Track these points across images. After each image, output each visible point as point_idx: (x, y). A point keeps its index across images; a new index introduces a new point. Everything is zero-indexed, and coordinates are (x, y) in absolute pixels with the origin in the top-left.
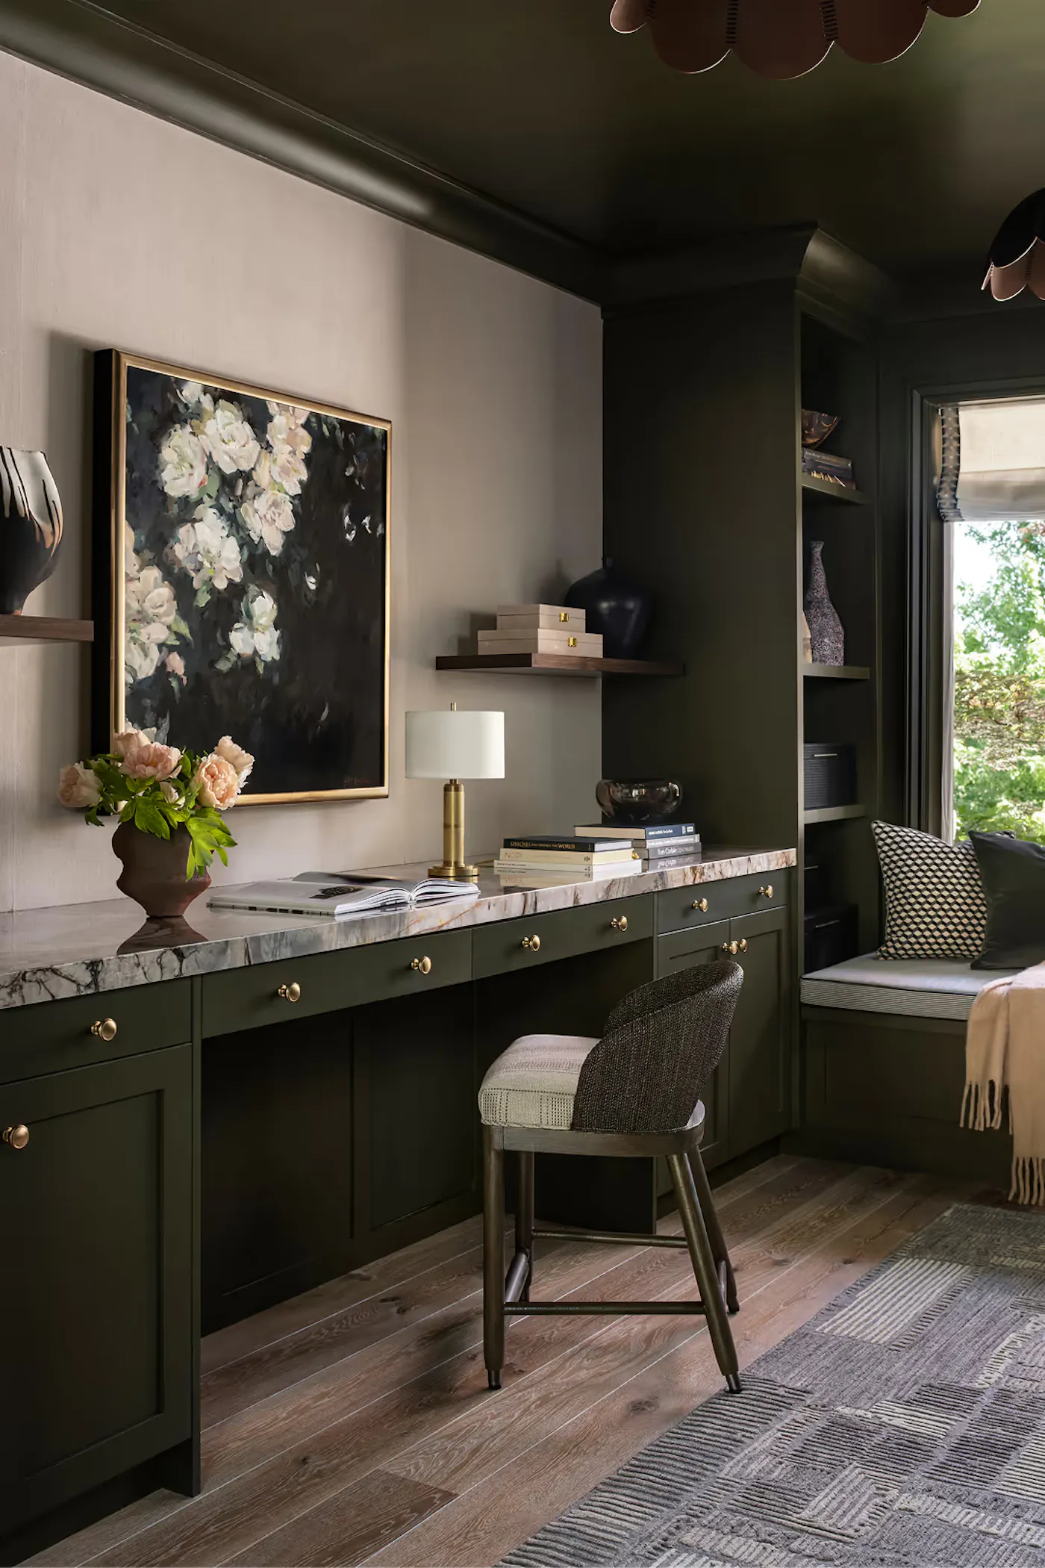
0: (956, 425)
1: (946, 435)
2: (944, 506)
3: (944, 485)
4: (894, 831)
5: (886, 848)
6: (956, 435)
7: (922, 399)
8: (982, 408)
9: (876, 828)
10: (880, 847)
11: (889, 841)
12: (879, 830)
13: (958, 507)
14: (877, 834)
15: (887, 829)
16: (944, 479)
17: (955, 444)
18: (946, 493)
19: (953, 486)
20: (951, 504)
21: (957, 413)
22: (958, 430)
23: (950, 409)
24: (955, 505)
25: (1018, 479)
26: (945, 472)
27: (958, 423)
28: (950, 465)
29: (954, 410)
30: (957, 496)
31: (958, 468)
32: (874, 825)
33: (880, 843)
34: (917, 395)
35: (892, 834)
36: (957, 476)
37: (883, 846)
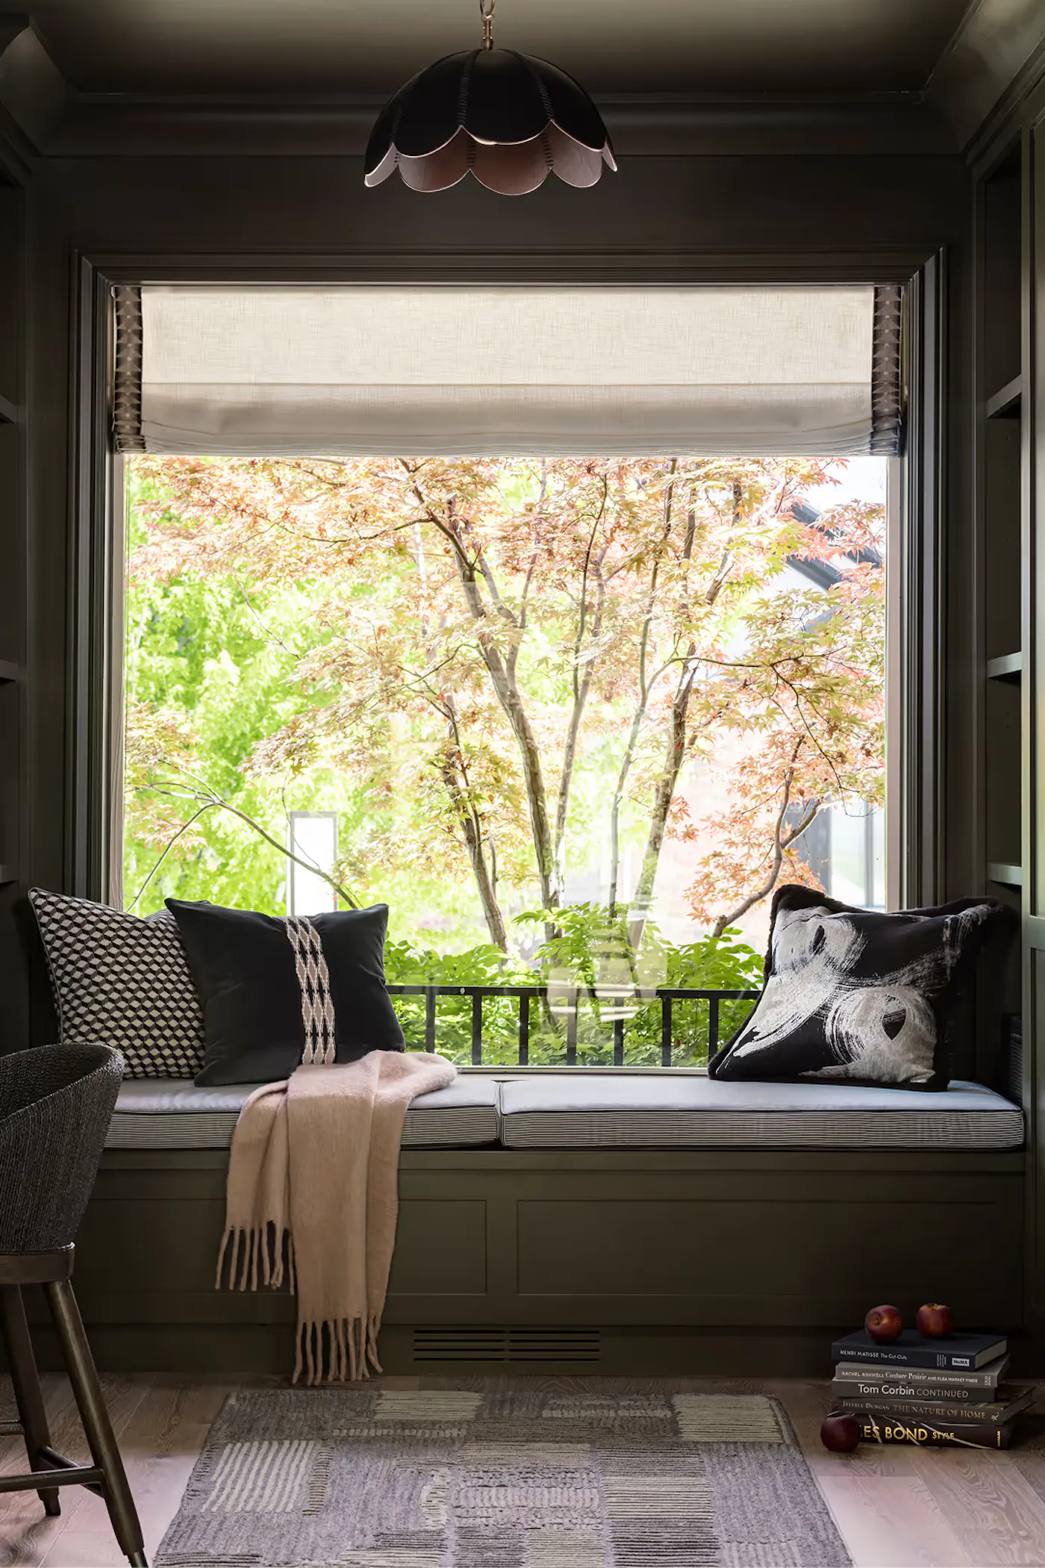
0: (137, 313)
1: (122, 327)
2: (122, 431)
3: (122, 400)
4: (63, 901)
5: (53, 926)
6: (136, 326)
7: (95, 270)
8: (175, 291)
9: (36, 898)
10: (44, 925)
11: (57, 916)
12: (40, 902)
13: (142, 432)
14: (39, 907)
15: (53, 899)
16: (121, 390)
17: (136, 340)
18: (126, 411)
19: (136, 402)
20: (132, 428)
21: (140, 297)
22: (140, 320)
23: (128, 288)
24: (139, 429)
25: (229, 398)
26: (121, 380)
27: (140, 310)
28: (127, 370)
29: (133, 289)
30: (143, 417)
31: (139, 376)
32: (34, 894)
33: (45, 919)
34: (87, 265)
35: (62, 906)
36: (139, 387)
37: (49, 923)
